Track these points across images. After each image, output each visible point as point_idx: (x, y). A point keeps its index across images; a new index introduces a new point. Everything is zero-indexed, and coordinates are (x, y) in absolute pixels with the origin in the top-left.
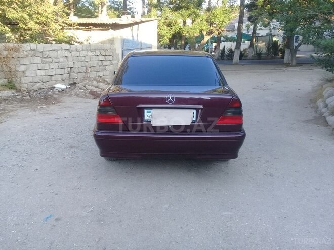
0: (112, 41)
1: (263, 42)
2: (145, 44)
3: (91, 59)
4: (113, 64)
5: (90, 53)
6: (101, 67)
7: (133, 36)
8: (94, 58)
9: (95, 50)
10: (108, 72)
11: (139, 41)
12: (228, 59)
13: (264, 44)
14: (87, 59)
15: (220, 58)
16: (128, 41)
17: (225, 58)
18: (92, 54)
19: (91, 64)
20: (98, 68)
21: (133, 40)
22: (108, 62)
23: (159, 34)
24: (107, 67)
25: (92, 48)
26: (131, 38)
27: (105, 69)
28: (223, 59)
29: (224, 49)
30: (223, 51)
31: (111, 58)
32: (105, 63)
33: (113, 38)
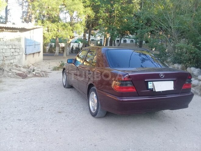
0: (19, 40)
1: (93, 44)
2: (37, 42)
3: (6, 51)
4: (20, 55)
5: (5, 47)
6: (12, 57)
7: (31, 37)
8: (8, 51)
9: (9, 45)
10: (17, 60)
11: (34, 40)
12: (76, 53)
13: (94, 45)
14: (4, 51)
15: (71, 52)
16: (28, 40)
17: (74, 52)
18: (7, 48)
19: (6, 54)
20: (10, 57)
21: (31, 39)
22: (17, 54)
23: (44, 36)
24: (16, 57)
25: (7, 44)
26: (29, 38)
27: (15, 58)
28: (72, 53)
29: (73, 47)
30: (73, 48)
31: (18, 51)
32: (15, 54)
33: (20, 37)
